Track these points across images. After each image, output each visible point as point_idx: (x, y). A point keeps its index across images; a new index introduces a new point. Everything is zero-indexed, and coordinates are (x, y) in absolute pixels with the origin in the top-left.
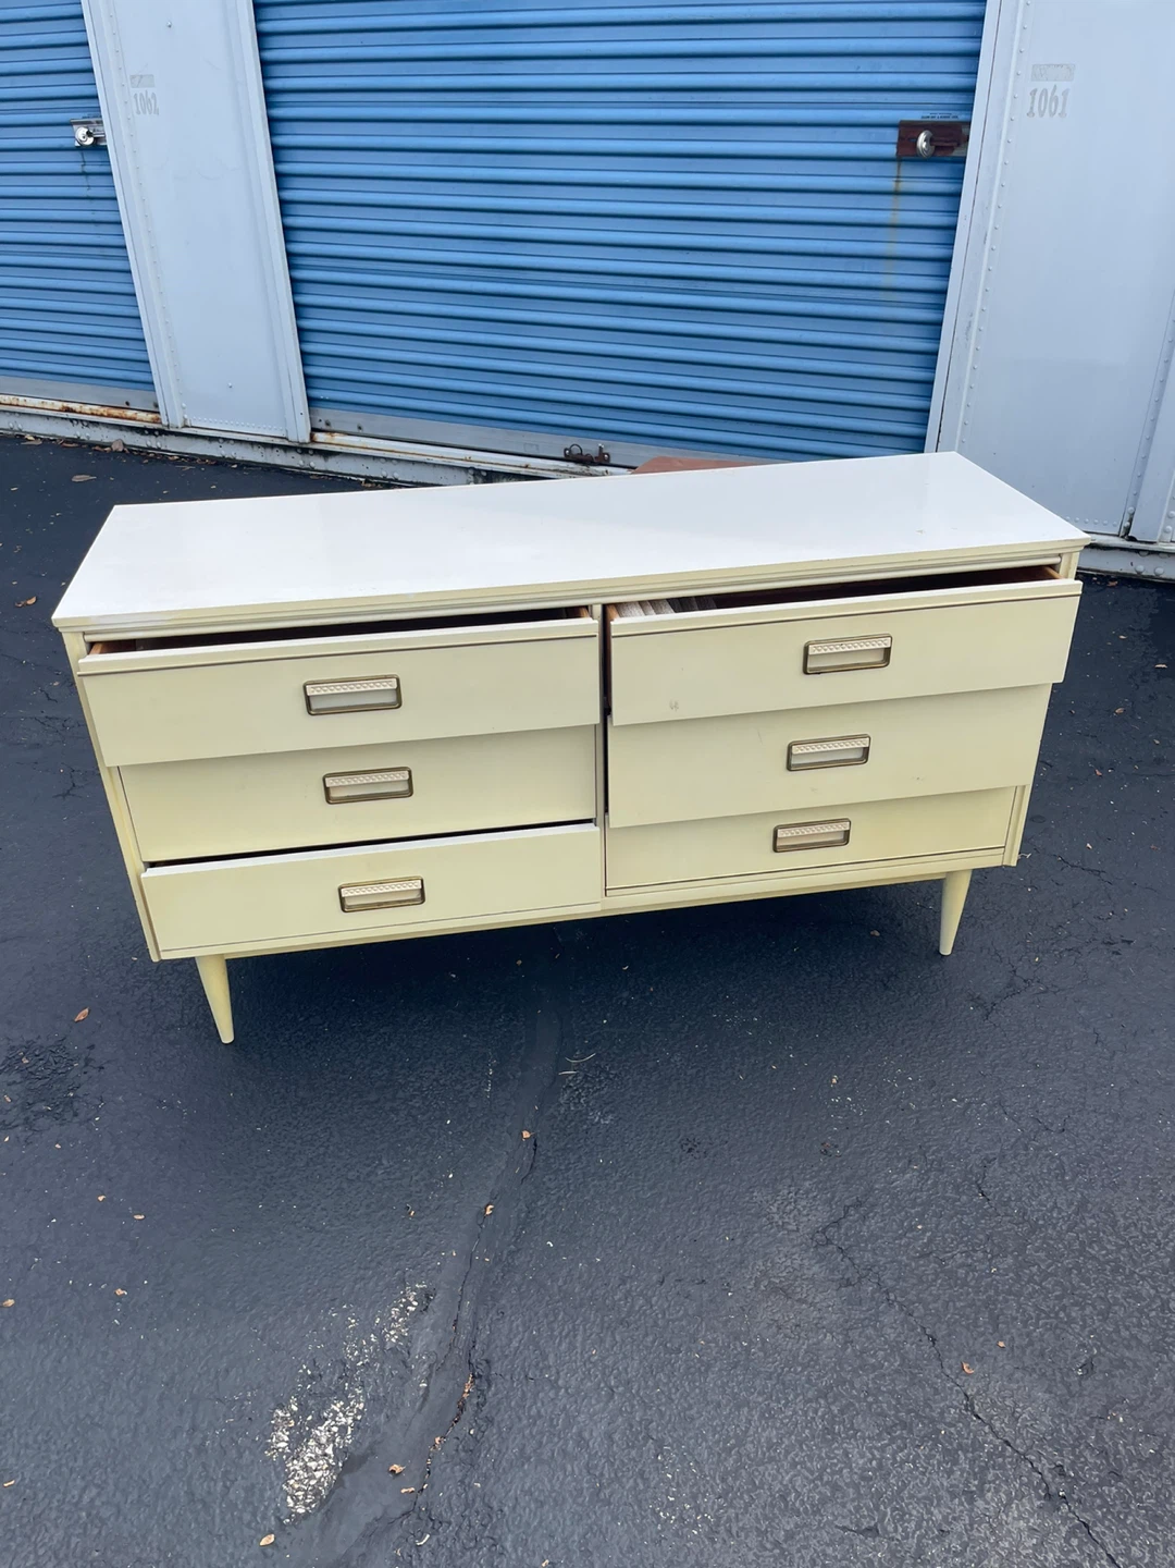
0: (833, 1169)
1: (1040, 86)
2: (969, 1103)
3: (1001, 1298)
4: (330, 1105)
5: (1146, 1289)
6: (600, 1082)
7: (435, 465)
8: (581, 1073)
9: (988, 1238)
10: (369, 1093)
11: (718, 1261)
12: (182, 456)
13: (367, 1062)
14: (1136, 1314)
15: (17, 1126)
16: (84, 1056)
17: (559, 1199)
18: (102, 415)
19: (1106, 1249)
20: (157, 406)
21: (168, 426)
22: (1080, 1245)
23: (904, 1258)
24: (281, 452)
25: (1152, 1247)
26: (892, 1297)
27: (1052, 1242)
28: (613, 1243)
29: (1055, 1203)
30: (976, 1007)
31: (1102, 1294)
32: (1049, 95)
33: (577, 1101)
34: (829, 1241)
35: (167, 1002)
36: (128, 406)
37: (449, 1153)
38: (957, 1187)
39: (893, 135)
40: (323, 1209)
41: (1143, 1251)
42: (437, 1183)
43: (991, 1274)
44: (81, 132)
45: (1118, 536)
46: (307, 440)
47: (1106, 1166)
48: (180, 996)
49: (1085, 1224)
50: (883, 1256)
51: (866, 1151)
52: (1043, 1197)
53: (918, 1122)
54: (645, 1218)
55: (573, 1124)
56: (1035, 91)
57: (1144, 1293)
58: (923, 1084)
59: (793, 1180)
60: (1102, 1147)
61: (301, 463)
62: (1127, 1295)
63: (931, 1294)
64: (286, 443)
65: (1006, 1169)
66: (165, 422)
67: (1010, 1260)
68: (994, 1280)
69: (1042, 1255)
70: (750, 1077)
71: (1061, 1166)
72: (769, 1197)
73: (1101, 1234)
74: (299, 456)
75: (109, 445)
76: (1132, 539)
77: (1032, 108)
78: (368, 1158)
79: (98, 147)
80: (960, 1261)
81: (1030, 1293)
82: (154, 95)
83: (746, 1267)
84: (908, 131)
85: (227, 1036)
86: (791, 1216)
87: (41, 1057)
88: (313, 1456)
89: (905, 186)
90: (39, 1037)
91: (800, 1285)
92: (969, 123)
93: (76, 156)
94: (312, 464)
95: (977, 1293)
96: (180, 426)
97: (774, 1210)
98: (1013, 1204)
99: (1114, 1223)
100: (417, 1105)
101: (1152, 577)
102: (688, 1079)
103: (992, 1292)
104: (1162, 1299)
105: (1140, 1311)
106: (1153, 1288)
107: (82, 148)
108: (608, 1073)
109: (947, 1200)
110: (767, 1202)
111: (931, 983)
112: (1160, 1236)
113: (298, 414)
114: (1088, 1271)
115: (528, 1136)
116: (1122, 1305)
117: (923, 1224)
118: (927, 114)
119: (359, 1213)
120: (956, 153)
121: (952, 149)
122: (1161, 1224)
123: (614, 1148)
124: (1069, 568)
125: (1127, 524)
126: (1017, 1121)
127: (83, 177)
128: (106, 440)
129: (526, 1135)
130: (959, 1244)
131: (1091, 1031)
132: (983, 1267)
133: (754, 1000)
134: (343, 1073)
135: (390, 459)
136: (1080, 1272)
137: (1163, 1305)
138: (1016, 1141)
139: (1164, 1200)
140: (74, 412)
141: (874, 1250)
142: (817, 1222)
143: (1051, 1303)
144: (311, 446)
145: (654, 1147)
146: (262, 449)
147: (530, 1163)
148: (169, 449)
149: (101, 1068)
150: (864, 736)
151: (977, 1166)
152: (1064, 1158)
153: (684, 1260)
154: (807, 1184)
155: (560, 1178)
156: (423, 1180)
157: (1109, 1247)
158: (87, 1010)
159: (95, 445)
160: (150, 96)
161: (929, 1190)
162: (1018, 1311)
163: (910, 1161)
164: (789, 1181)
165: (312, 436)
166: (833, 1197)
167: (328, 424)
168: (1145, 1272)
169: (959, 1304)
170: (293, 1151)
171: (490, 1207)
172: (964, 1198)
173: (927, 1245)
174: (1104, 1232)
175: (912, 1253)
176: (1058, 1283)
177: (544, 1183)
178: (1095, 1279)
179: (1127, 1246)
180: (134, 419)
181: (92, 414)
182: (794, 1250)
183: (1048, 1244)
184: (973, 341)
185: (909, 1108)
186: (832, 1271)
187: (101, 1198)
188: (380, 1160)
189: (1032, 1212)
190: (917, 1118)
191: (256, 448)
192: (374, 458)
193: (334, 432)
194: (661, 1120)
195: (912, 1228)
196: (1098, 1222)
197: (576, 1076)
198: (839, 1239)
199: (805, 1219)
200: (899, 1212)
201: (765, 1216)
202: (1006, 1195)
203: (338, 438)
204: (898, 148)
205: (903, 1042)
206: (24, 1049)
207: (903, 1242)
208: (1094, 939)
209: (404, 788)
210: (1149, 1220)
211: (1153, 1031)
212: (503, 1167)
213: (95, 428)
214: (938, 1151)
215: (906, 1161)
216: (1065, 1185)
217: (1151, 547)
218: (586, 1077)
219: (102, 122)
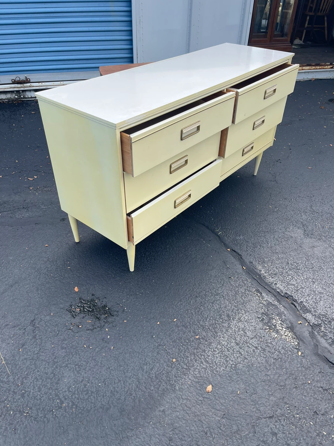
2: (296, 199)
6: (229, 231)
30: (274, 182)
38: (312, 214)
47: (326, 198)
55: (236, 242)
60: (322, 196)
63: (332, 233)
71: (321, 202)
88: (284, 333)
98: (323, 212)
109: (314, 217)
111: (260, 181)
115: (229, 250)
126: (305, 198)
138: (310, 201)
147: (238, 254)
149: (105, 298)
151: (311, 209)
152: (319, 200)
155: (249, 253)
161: (309, 217)
163: (300, 214)
171: (244, 267)
172: (316, 215)
186: (315, 239)
197: (222, 233)
200: (311, 223)
202: (320, 211)
209: (184, 163)
212: (234, 258)
214: (302, 210)
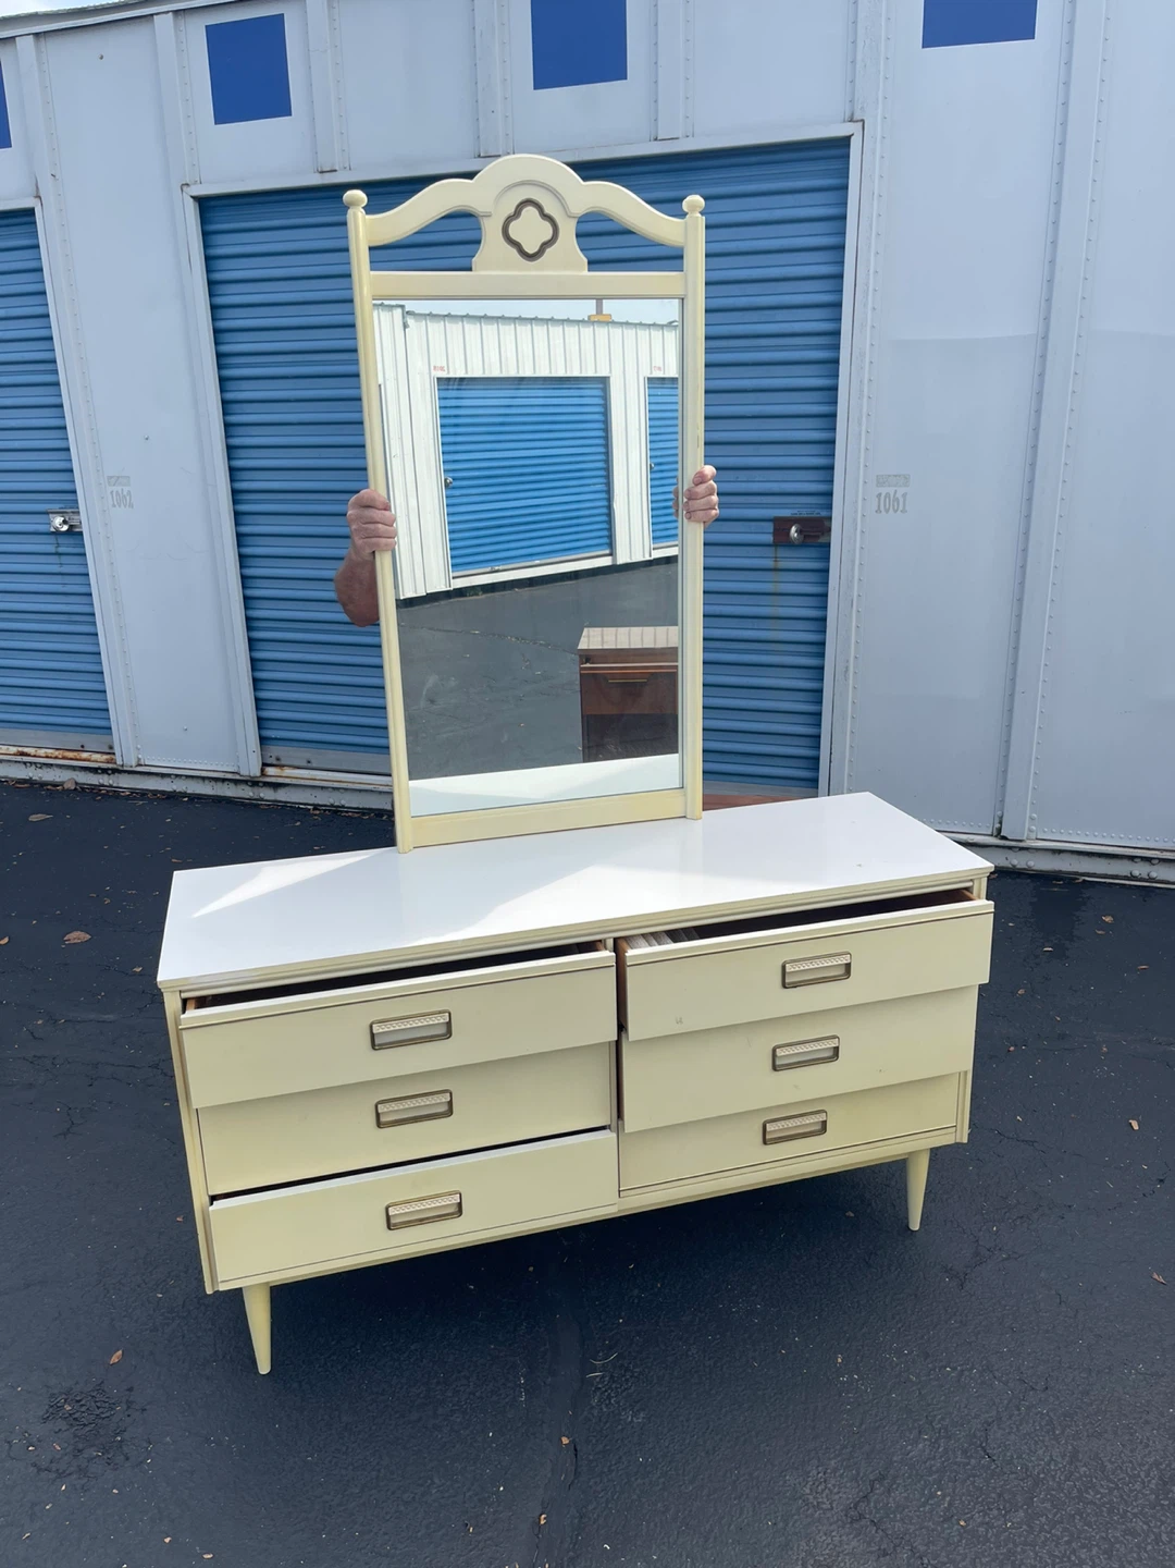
0: (853, 1447)
1: (884, 491)
2: (962, 1371)
3: (1019, 1549)
4: (374, 1428)
5: (1139, 1525)
6: (627, 1380)
7: (380, 792)
8: (607, 1374)
9: (1000, 1495)
10: (410, 1412)
11: (765, 1546)
12: (133, 791)
13: (404, 1381)
14: (1135, 1549)
15: (70, 1474)
16: (124, 1399)
17: (607, 1502)
18: (56, 758)
19: (1100, 1493)
20: (111, 748)
21: (122, 766)
22: (1078, 1491)
23: (930, 1524)
24: (232, 785)
25: (1138, 1486)
26: (926, 1561)
27: (1054, 1493)
28: (666, 1540)
29: (1051, 1456)
30: (951, 1279)
31: (1104, 1535)
32: (892, 496)
33: (607, 1402)
34: (861, 1517)
35: (199, 1337)
36: (83, 749)
37: (496, 1466)
38: (965, 1452)
39: (770, 527)
40: (385, 1534)
41: (1131, 1491)
42: (489, 1497)
43: (1007, 1529)
44: (58, 520)
45: (992, 835)
46: (258, 774)
47: (1088, 1417)
48: (210, 1330)
49: (1079, 1472)
50: (911, 1524)
51: (879, 1426)
52: (1041, 1452)
53: (920, 1393)
54: (691, 1511)
55: (608, 1425)
56: (880, 495)
57: (1138, 1528)
58: (918, 1356)
59: (819, 1460)
60: (1082, 1400)
61: (251, 794)
62: (1126, 1532)
63: (959, 1554)
64: (238, 777)
65: (1004, 1430)
66: (119, 762)
67: (1021, 1514)
68: (1010, 1533)
69: (1048, 1505)
70: (763, 1363)
71: (1050, 1422)
72: (801, 1479)
73: (1094, 1480)
74: (250, 788)
75: (62, 784)
76: (1004, 838)
77: (879, 506)
78: (420, 1478)
79: (74, 533)
80: (979, 1520)
81: (1043, 1542)
82: (129, 493)
83: (792, 1549)
84: (781, 526)
85: (264, 1367)
86: (824, 1495)
87: (83, 1402)
89: (782, 564)
90: (77, 1383)
91: (843, 1560)
92: (830, 518)
93: (52, 539)
94: (262, 795)
95: (998, 1547)
96: (134, 764)
97: (808, 1491)
98: (1015, 1461)
99: (1103, 1470)
100: (458, 1420)
101: (1025, 869)
102: (707, 1370)
103: (1011, 1546)
104: (1154, 1533)
105: (1138, 1546)
106: (1144, 1523)
107: (57, 533)
108: (633, 1372)
109: (958, 1464)
110: (800, 1484)
111: (907, 1258)
112: (1142, 1475)
113: (250, 752)
114: (1088, 1515)
115: (567, 1442)
116: (1122, 1542)
117: (941, 1490)
118: (795, 511)
119: (419, 1534)
120: (822, 540)
121: (818, 537)
122: (1141, 1465)
123: (651, 1446)
124: (980, 890)
125: (998, 825)
126: (1006, 1383)
127: (57, 557)
128: (58, 780)
129: (565, 1440)
130: (975, 1504)
131: (1053, 1292)
132: (1000, 1523)
133: (754, 1288)
134: (382, 1394)
135: (338, 789)
136: (1082, 1517)
137: (1156, 1538)
138: (1009, 1403)
139: (1141, 1443)
140: (28, 755)
141: (902, 1519)
142: (848, 1499)
143: (1062, 1549)
144: (261, 779)
145: (687, 1441)
146: (213, 783)
147: (573, 1468)
148: (120, 785)
149: (144, 1410)
150: (834, 1037)
151: (979, 1430)
152: (1051, 1414)
153: (734, 1549)
154: (833, 1462)
155: (606, 1480)
156: (476, 1494)
157: (1102, 1491)
158: (120, 1352)
159: (48, 784)
160: (125, 493)
161: (941, 1457)
162: (1035, 1559)
163: (920, 1432)
164: (815, 1462)
165: (262, 770)
166: (858, 1474)
167: (278, 759)
168: (1136, 1510)
169: (984, 1560)
170: (346, 1478)
171: (543, 1516)
172: (973, 1461)
173: (948, 1509)
174: (1096, 1478)
175: (936, 1519)
176: (1065, 1530)
177: (591, 1487)
178: (1095, 1522)
179: (1117, 1488)
180: (89, 760)
181: (47, 757)
182: (832, 1528)
183: (1052, 1495)
184: (851, 682)
185: (911, 1381)
186: (869, 1544)
187: (167, 1540)
188: (431, 1479)
189: (1034, 1467)
190: (919, 1390)
191: (207, 782)
192: (322, 788)
193: (284, 766)
194: (690, 1413)
195: (932, 1496)
196: (1089, 1470)
197: (603, 1377)
198: (870, 1513)
199: (837, 1497)
200: (919, 1482)
201: (800, 1498)
202: (1009, 1454)
203: (288, 772)
204: (774, 536)
205: (893, 1318)
206: (64, 1396)
207: (927, 1508)
208: (1041, 1206)
209: (444, 1109)
210: (1131, 1462)
211: (1105, 1288)
212: (549, 1475)
213: (49, 770)
214: (943, 1419)
215: (917, 1431)
216: (1056, 1438)
217: (1021, 844)
218: (612, 1377)
219: (78, 512)
